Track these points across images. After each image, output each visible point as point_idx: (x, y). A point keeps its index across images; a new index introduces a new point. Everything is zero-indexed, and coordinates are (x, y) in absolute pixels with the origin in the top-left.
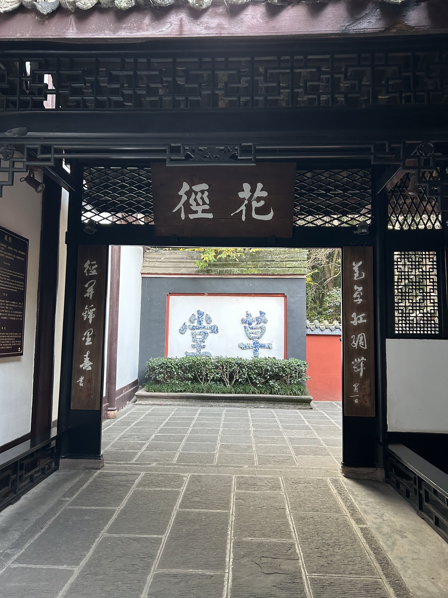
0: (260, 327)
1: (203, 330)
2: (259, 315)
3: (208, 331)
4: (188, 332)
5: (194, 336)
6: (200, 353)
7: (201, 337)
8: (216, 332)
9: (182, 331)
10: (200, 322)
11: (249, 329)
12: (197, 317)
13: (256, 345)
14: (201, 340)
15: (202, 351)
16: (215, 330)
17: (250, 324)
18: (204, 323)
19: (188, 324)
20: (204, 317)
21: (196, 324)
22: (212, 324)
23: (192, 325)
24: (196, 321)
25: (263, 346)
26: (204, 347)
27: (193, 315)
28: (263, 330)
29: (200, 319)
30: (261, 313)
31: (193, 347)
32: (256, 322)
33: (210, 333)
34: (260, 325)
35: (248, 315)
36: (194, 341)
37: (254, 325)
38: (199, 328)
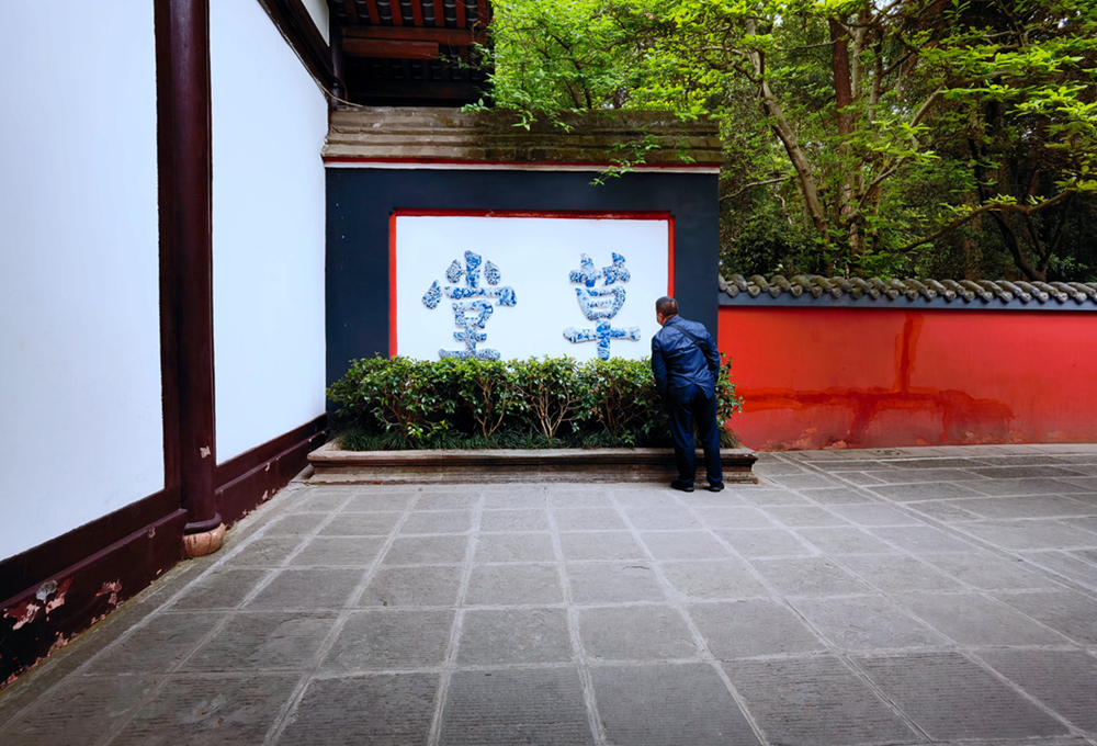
0: (614, 291)
1: (478, 299)
2: (610, 263)
3: (493, 302)
4: (446, 304)
5: (459, 314)
6: (474, 352)
7: (475, 315)
8: (511, 303)
9: (431, 301)
10: (472, 281)
11: (587, 295)
12: (464, 268)
13: (605, 332)
14: (476, 322)
15: (480, 347)
16: (508, 299)
17: (590, 284)
18: (482, 283)
19: (444, 283)
20: (482, 267)
21: (462, 284)
22: (501, 285)
23: (453, 287)
24: (463, 278)
25: (619, 335)
26: (483, 338)
27: (455, 262)
28: (619, 296)
29: (473, 273)
30: (616, 259)
31: (459, 337)
32: (603, 280)
33: (496, 304)
34: (613, 286)
35: (586, 262)
36: (459, 325)
37: (599, 286)
38: (470, 295)
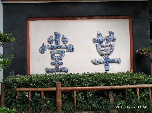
0: (110, 45)
1: (60, 49)
2: (107, 34)
3: (65, 50)
4: (48, 51)
5: (52, 55)
6: (58, 69)
7: (58, 55)
8: (72, 51)
9: (42, 51)
10: (57, 43)
11: (100, 47)
12: (54, 38)
13: (107, 60)
14: (59, 58)
15: (60, 67)
16: (71, 49)
17: (101, 43)
18: (61, 43)
19: (47, 44)
20: (61, 38)
21: (54, 44)
22: (68, 44)
23: (50, 45)
24: (54, 42)
25: (113, 61)
26: (61, 64)
27: (51, 36)
28: (112, 47)
29: (57, 40)
30: (111, 33)
31: (52, 64)
32: (106, 41)
33: (66, 51)
34: (110, 43)
35: (99, 35)
36: (52, 59)
37: (104, 43)
38: (56, 48)
